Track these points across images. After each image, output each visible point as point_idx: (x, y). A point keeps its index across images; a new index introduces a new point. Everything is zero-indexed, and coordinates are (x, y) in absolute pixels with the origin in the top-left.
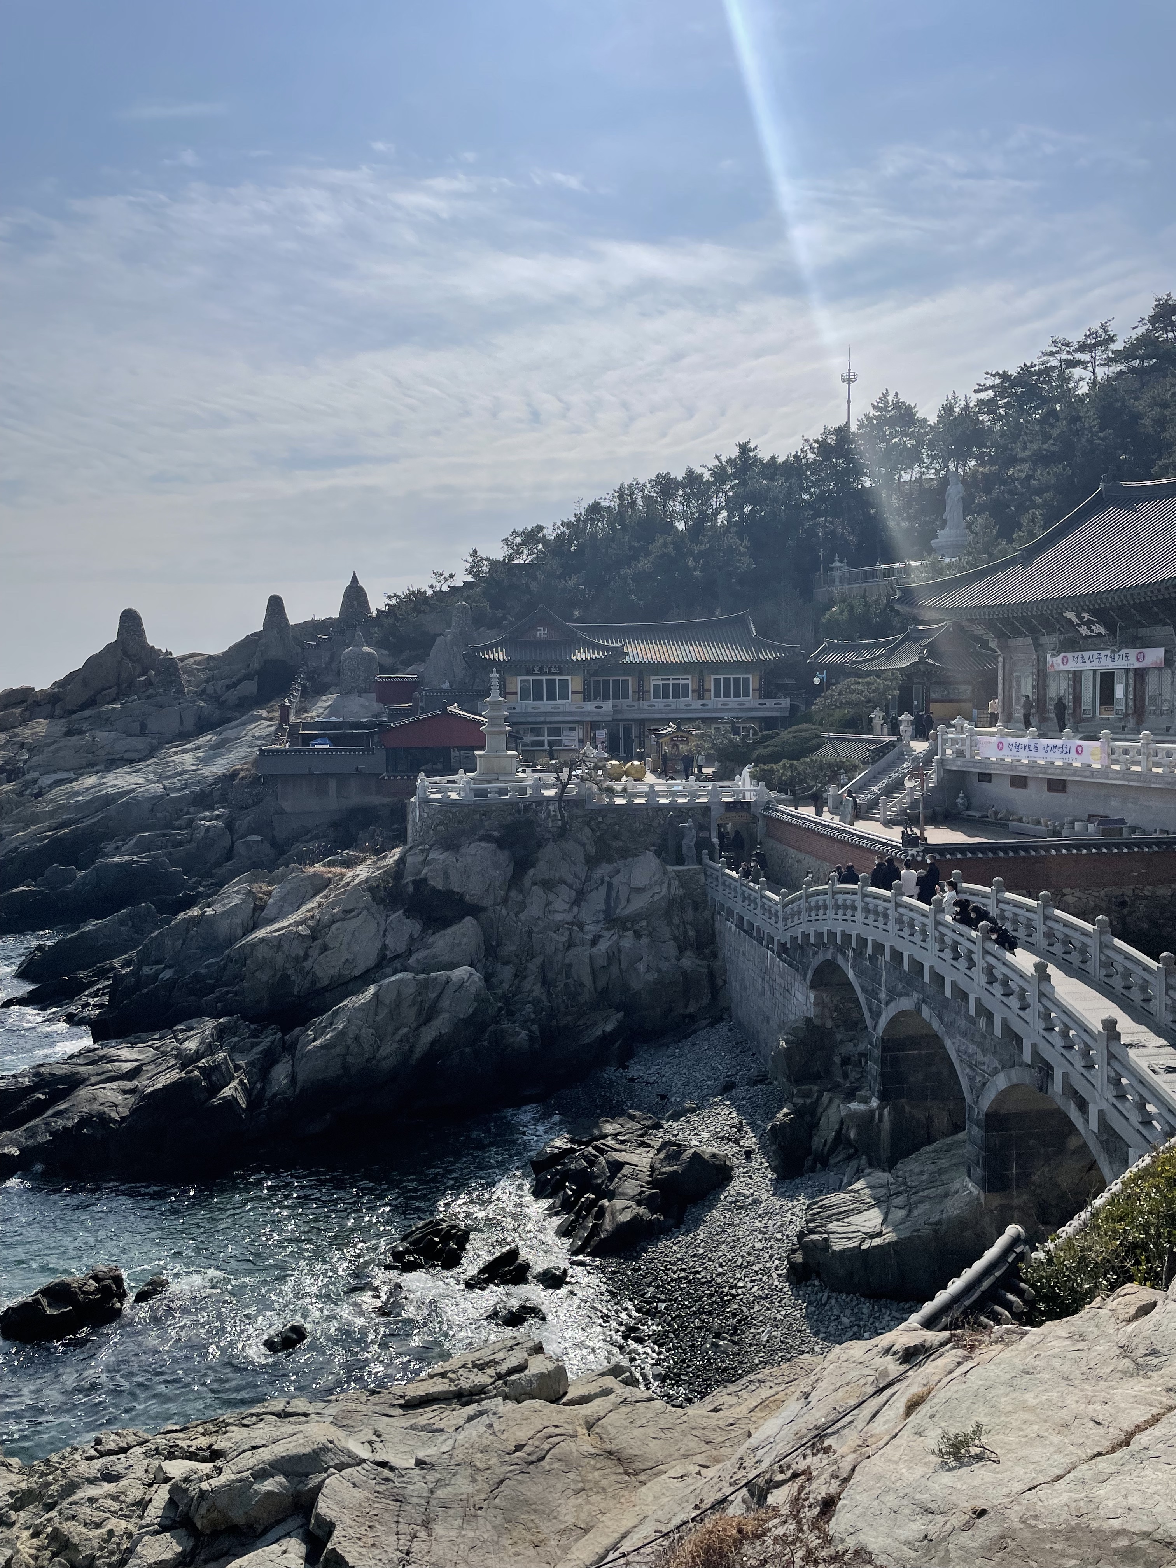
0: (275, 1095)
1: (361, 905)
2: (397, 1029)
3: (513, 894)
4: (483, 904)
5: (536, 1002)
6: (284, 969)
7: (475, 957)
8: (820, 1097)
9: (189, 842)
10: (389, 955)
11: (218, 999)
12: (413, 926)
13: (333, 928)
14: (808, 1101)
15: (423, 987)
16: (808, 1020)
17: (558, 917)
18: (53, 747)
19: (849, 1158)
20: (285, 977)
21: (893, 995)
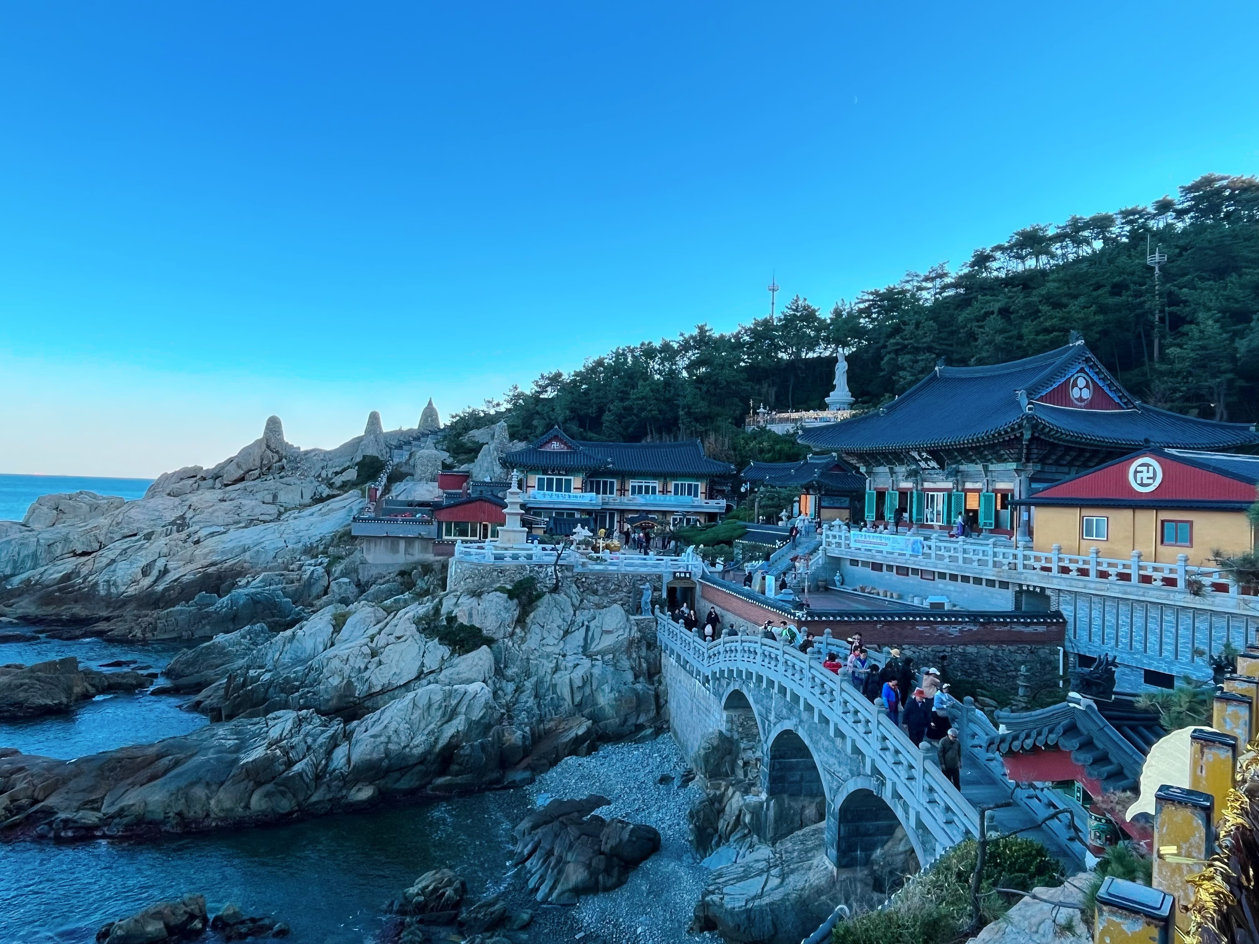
0: (334, 770)
1: (408, 633)
2: (427, 726)
3: (518, 630)
4: (496, 637)
5: (529, 711)
6: (349, 677)
7: (487, 675)
8: (726, 789)
9: (299, 580)
10: (426, 670)
11: (301, 697)
12: (444, 651)
13: (387, 649)
14: (718, 793)
15: (449, 695)
16: (721, 733)
17: (549, 649)
18: (210, 510)
19: (745, 836)
20: (350, 683)
21: (780, 718)
